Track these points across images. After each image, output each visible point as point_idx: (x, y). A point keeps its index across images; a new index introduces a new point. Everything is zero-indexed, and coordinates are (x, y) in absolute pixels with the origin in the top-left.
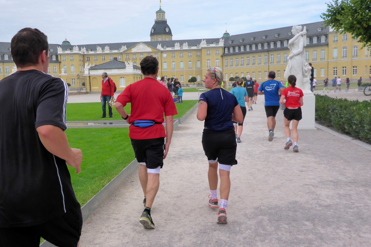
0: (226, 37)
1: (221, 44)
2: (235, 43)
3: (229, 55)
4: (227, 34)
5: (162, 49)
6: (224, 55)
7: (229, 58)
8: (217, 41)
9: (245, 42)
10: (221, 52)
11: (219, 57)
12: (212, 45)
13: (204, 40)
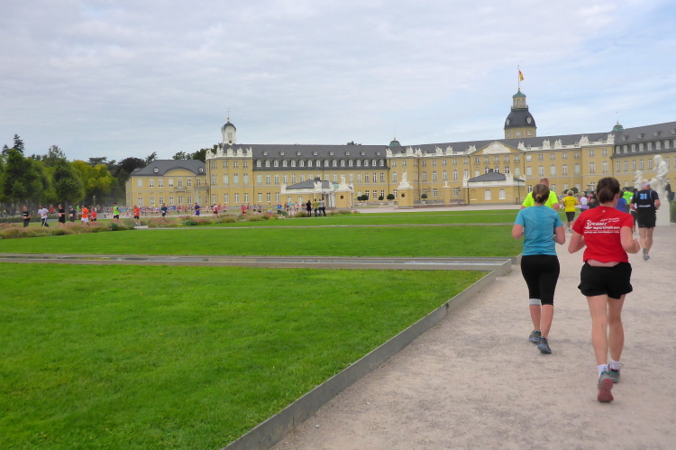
0: (618, 130)
1: (611, 141)
2: (630, 140)
3: (622, 156)
4: (618, 127)
5: (525, 150)
6: (614, 157)
7: (622, 160)
8: (603, 136)
9: (646, 138)
10: (610, 152)
11: (608, 159)
12: (596, 143)
13: (585, 135)
